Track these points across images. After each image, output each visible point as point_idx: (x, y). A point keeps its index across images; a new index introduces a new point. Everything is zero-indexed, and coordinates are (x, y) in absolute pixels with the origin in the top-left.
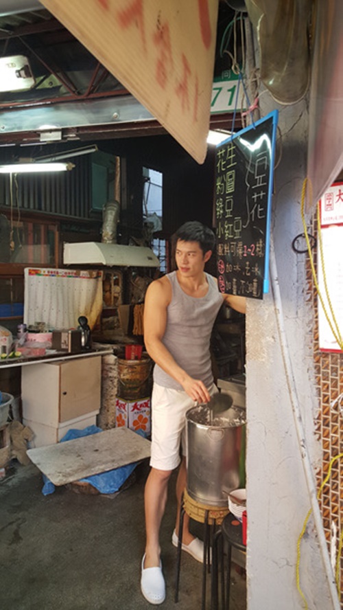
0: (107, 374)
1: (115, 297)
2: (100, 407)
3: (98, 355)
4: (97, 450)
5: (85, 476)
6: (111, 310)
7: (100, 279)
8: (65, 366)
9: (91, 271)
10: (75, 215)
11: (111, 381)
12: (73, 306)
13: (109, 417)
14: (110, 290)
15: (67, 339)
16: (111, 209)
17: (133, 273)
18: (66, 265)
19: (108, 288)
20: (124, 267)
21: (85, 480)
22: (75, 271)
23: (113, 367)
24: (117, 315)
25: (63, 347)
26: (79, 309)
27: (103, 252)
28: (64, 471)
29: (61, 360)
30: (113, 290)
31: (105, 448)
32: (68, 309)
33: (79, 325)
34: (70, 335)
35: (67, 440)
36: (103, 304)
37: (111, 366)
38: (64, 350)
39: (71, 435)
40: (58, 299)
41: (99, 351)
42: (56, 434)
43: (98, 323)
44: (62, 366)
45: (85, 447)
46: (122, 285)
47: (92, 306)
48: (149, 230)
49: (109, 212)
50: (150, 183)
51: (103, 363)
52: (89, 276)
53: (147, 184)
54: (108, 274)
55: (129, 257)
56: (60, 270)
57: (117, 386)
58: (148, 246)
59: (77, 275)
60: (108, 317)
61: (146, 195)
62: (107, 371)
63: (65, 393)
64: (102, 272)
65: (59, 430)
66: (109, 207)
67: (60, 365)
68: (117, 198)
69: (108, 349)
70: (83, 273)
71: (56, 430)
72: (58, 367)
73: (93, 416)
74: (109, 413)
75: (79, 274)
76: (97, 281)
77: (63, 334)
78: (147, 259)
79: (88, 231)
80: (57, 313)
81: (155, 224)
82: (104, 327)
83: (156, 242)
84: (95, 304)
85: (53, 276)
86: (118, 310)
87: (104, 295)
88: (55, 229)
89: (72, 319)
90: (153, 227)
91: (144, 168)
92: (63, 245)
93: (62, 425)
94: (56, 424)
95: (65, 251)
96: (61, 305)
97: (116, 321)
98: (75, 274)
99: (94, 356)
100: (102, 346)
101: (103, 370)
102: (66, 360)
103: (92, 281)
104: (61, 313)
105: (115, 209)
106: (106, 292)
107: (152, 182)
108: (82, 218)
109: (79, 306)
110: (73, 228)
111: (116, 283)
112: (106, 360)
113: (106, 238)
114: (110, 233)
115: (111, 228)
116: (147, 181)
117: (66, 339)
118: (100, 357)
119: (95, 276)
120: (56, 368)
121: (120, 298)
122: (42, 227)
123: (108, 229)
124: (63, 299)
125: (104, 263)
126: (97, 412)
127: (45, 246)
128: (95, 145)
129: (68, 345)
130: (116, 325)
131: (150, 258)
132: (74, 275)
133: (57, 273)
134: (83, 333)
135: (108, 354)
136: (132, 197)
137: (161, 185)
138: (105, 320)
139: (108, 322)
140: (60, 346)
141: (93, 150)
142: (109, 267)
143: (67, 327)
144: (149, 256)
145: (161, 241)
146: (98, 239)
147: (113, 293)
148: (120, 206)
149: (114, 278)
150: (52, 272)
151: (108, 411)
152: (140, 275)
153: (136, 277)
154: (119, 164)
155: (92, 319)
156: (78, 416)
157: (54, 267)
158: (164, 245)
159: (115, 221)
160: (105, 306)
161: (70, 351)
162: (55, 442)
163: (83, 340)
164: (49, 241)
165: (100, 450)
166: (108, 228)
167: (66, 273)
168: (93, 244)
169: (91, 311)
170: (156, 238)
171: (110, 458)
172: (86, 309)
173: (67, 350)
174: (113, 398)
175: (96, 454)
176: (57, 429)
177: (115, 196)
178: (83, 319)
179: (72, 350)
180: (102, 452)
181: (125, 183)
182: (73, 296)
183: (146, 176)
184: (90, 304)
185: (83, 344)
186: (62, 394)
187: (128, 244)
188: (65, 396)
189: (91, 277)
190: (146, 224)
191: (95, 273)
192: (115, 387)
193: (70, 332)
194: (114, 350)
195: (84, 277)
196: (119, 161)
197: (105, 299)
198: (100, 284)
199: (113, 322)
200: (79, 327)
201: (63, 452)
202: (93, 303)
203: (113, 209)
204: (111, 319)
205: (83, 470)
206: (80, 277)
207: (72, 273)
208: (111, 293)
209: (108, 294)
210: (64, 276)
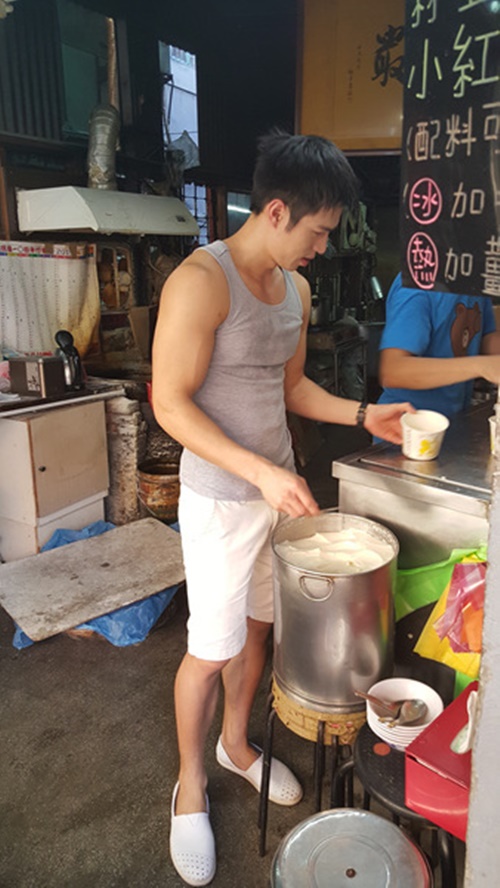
0: (117, 431)
1: (121, 293)
2: (108, 485)
3: (97, 400)
4: (106, 565)
5: (85, 619)
6: (117, 316)
7: (92, 260)
8: (37, 422)
9: (74, 244)
10: (35, 134)
11: (126, 441)
12: (47, 312)
13: (126, 500)
14: (113, 281)
15: (36, 375)
16: (100, 122)
17: (152, 249)
18: (25, 233)
19: (108, 276)
20: (135, 236)
21: (86, 627)
22: (43, 245)
23: (128, 418)
24: (128, 325)
25: (32, 387)
26: (57, 315)
27: (89, 206)
28: (46, 610)
29: (31, 412)
30: (117, 279)
31: (121, 559)
32: (38, 316)
33: (58, 346)
34: (41, 366)
35: (55, 546)
36: (101, 306)
37: (123, 417)
38: (33, 393)
39: (60, 538)
40: (15, 299)
41: (99, 392)
42: (33, 536)
43: (96, 341)
44: (32, 422)
45: (86, 560)
46: (133, 270)
47: (81, 310)
48: (175, 166)
49: (99, 126)
50: (173, 86)
51: (109, 411)
52: (70, 254)
53: (167, 89)
54: (106, 249)
55: (141, 216)
56: (14, 244)
57: (136, 450)
58: (176, 196)
59: (48, 253)
60: (113, 328)
61: (166, 109)
62: (118, 425)
63: (43, 469)
64: (94, 246)
65: (39, 529)
66: (99, 118)
67: (28, 420)
68: (114, 102)
69: (115, 388)
70: (58, 248)
71: (33, 530)
72: (24, 425)
73: (98, 500)
74: (124, 494)
75: (52, 251)
76: (87, 263)
77: (28, 365)
78: (176, 221)
79: (60, 167)
80: (17, 324)
81: (187, 154)
82: (106, 348)
83: (189, 190)
84: (86, 305)
85: (1, 254)
86: (129, 317)
87: (101, 290)
89: (46, 336)
90: (182, 160)
91: (160, 43)
92: (15, 196)
93: (42, 521)
94: (32, 519)
95: (19, 205)
96: (22, 307)
97: (126, 335)
98: (44, 250)
99: (91, 401)
100: (104, 382)
101: (109, 424)
102: (38, 411)
103: (77, 264)
104: (24, 324)
105: (110, 120)
106: (106, 283)
107: (176, 84)
108: (48, 140)
109: (57, 310)
110: (34, 162)
111: (123, 267)
112: (114, 407)
113: (95, 180)
114: (103, 170)
115: (105, 158)
116: (166, 82)
117: (35, 373)
118: (102, 403)
119: (81, 254)
120: (20, 427)
121: (131, 295)
123: (99, 162)
124: (26, 300)
125: (95, 229)
126: (105, 494)
129: (40, 386)
130: (127, 342)
131: (181, 219)
132: (42, 253)
133: (10, 249)
134: (66, 362)
135: (116, 397)
137: (195, 91)
138: (108, 334)
139: (113, 337)
140: (27, 388)
142: (105, 235)
143: (38, 348)
144: (180, 214)
145: (198, 188)
146: (81, 180)
147: (117, 284)
148: (120, 116)
149: (119, 258)
151: (124, 490)
152: (164, 252)
153: (158, 256)
154: (113, 35)
155: (83, 334)
156: (70, 503)
158: (204, 196)
159: (111, 144)
160: (105, 309)
161: (44, 396)
162: (34, 550)
163: (67, 372)
165: (112, 564)
166: (98, 159)
167: (26, 249)
168: (70, 189)
169: (80, 319)
170: (190, 183)
171: (130, 579)
172: (70, 316)
173: (39, 393)
174: (130, 468)
175: (105, 573)
176: (36, 528)
177: (110, 100)
178: (64, 337)
179: (47, 394)
180: (114, 567)
181: (126, 71)
182: (45, 293)
183: (166, 72)
184: (78, 306)
185: (68, 381)
186: (37, 469)
187: (139, 192)
188: (44, 473)
189: (74, 257)
190: (169, 153)
191: (80, 249)
192: (133, 451)
193: (41, 361)
194: (127, 390)
195: (61, 257)
196: (113, 26)
197: (103, 296)
198: (93, 270)
199: (122, 338)
200: (58, 351)
201: (47, 570)
202: (82, 305)
203: (106, 122)
204: (117, 332)
205: (82, 605)
206: (54, 256)
207: (38, 249)
208: (114, 286)
209: (108, 287)
210: (24, 255)
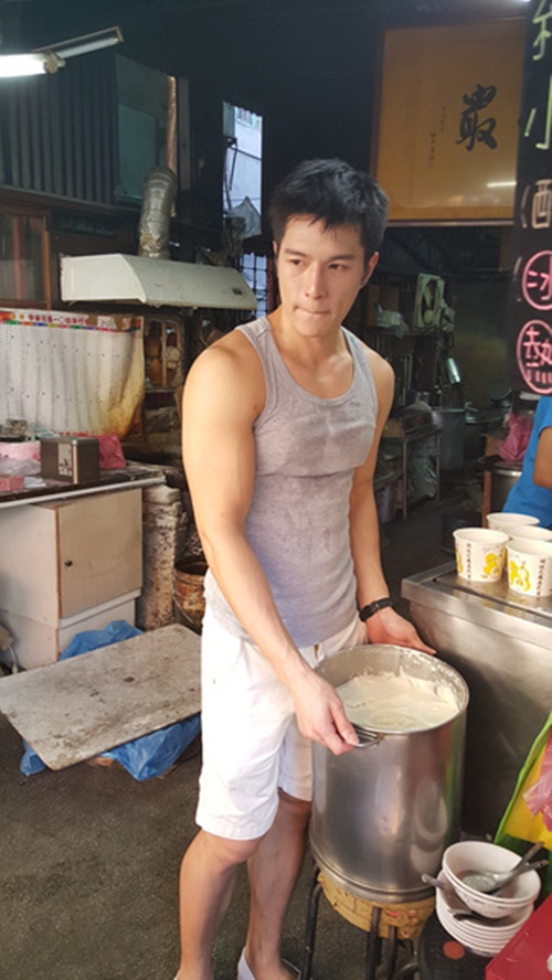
0: (154, 522)
1: (169, 370)
2: (141, 584)
3: (134, 487)
4: (130, 680)
6: (162, 394)
7: (139, 333)
8: (66, 510)
9: (120, 316)
10: (85, 198)
11: (163, 534)
12: (86, 386)
13: (161, 601)
14: (159, 356)
15: (69, 458)
16: (156, 185)
17: (205, 323)
18: (68, 302)
19: (155, 351)
20: (187, 309)
21: (108, 755)
22: (86, 317)
23: (167, 509)
25: (63, 472)
26: (97, 392)
27: (138, 276)
29: (61, 499)
30: (164, 354)
31: (147, 674)
32: (76, 393)
34: (75, 449)
35: (74, 655)
36: (146, 383)
37: (161, 507)
38: (64, 478)
39: (80, 644)
40: (53, 374)
41: (137, 478)
42: (54, 639)
43: (137, 421)
44: (61, 510)
45: (106, 673)
46: (184, 346)
47: (123, 388)
48: (234, 234)
49: (153, 190)
50: (236, 150)
51: (146, 500)
52: (115, 327)
53: (230, 153)
54: (154, 322)
55: (192, 287)
56: (55, 314)
57: (174, 545)
58: (233, 267)
59: (91, 325)
60: (157, 408)
61: (228, 173)
62: (155, 516)
63: (69, 564)
64: (142, 319)
65: (61, 632)
66: (153, 182)
67: (56, 508)
68: (172, 165)
69: (155, 474)
70: (103, 320)
71: (54, 633)
72: (52, 513)
73: (130, 600)
74: (159, 594)
75: (96, 324)
76: (133, 336)
77: (60, 446)
78: (232, 294)
79: (110, 233)
80: (53, 401)
81: (248, 221)
82: (149, 428)
83: (248, 260)
84: (129, 382)
85: (40, 325)
86: (175, 396)
87: (146, 365)
88: (40, 226)
90: (242, 228)
91: (226, 105)
92: (59, 263)
93: (66, 622)
94: (53, 621)
95: (63, 273)
96: (60, 383)
97: (171, 415)
98: (87, 322)
99: (127, 489)
100: (143, 468)
101: (145, 515)
102: (69, 498)
103: (122, 337)
104: (61, 401)
105: (166, 184)
106: (152, 359)
107: (240, 148)
108: (99, 204)
109: (98, 386)
110: (82, 226)
111: (172, 342)
112: (153, 495)
113: (146, 247)
114: (156, 237)
115: (158, 225)
116: (229, 145)
117: (67, 455)
118: (140, 491)
119: (128, 327)
120: (48, 515)
121: (179, 372)
122: (15, 223)
123: (152, 229)
124: (65, 375)
125: (143, 300)
126: (137, 593)
127: (24, 262)
128: (116, 28)
129: (72, 470)
130: (172, 423)
131: (237, 292)
132: (84, 324)
133: (50, 319)
135: (156, 485)
136: (201, 164)
137: (259, 156)
138: (151, 414)
139: (156, 417)
140: (58, 472)
141: (113, 41)
142: (153, 307)
143: (74, 428)
144: (237, 286)
145: (258, 258)
146: (131, 247)
147: (164, 360)
148: (177, 179)
149: (169, 331)
150: (38, 318)
151: (158, 589)
152: (217, 327)
153: (211, 331)
154: (174, 95)
155: (124, 414)
156: (98, 604)
157: (43, 307)
158: (265, 268)
159: (166, 210)
160: (150, 386)
161: (76, 482)
162: (54, 656)
164: (30, 252)
165: (136, 679)
166: (150, 225)
167: (68, 320)
168: (118, 258)
169: (122, 397)
170: (249, 253)
171: (159, 698)
172: (111, 393)
173: (70, 479)
174: (166, 566)
175: (128, 689)
176: (57, 630)
177: (167, 163)
179: (79, 480)
181: (186, 133)
182: (85, 368)
183: (229, 135)
184: (120, 383)
186: (63, 566)
187: (194, 262)
188: (70, 568)
189: (119, 330)
190: (229, 220)
191: (126, 321)
192: (171, 546)
193: (75, 442)
194: (167, 477)
195: (105, 330)
196: (174, 86)
197: (148, 372)
198: (139, 344)
199: (166, 418)
202: (125, 382)
203: (162, 186)
204: (162, 411)
206: (98, 329)
207: (81, 320)
208: (161, 362)
209: (155, 363)
210: (65, 326)
